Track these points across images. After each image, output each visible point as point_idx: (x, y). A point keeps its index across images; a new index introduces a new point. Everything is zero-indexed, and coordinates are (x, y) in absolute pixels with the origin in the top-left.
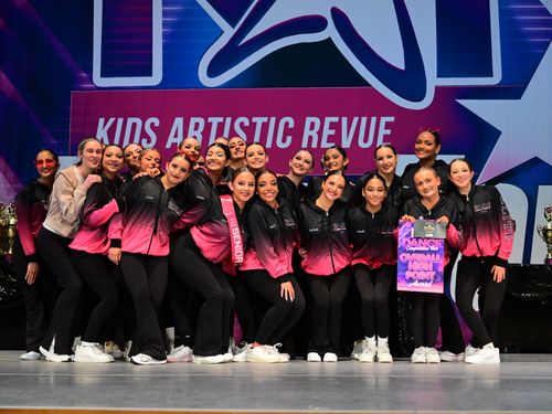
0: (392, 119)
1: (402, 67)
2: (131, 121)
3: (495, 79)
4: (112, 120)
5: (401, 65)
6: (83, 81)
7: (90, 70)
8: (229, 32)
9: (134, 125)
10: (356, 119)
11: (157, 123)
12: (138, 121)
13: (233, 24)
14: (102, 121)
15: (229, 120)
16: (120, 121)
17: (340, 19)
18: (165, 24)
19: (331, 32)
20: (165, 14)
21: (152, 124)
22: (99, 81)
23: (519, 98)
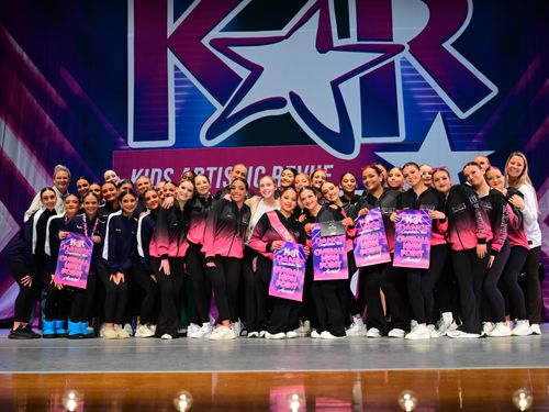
0: (332, 166)
1: (338, 131)
2: (154, 171)
3: (401, 138)
4: (141, 171)
5: (337, 130)
6: (122, 144)
7: (126, 137)
8: (220, 109)
9: (157, 174)
10: (307, 167)
11: (172, 172)
12: (159, 171)
13: (223, 104)
14: (134, 171)
15: (221, 169)
16: (147, 171)
17: (295, 99)
18: (177, 105)
19: (289, 108)
20: (177, 98)
21: (169, 173)
22: (132, 144)
23: (417, 150)
